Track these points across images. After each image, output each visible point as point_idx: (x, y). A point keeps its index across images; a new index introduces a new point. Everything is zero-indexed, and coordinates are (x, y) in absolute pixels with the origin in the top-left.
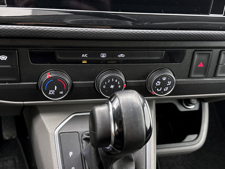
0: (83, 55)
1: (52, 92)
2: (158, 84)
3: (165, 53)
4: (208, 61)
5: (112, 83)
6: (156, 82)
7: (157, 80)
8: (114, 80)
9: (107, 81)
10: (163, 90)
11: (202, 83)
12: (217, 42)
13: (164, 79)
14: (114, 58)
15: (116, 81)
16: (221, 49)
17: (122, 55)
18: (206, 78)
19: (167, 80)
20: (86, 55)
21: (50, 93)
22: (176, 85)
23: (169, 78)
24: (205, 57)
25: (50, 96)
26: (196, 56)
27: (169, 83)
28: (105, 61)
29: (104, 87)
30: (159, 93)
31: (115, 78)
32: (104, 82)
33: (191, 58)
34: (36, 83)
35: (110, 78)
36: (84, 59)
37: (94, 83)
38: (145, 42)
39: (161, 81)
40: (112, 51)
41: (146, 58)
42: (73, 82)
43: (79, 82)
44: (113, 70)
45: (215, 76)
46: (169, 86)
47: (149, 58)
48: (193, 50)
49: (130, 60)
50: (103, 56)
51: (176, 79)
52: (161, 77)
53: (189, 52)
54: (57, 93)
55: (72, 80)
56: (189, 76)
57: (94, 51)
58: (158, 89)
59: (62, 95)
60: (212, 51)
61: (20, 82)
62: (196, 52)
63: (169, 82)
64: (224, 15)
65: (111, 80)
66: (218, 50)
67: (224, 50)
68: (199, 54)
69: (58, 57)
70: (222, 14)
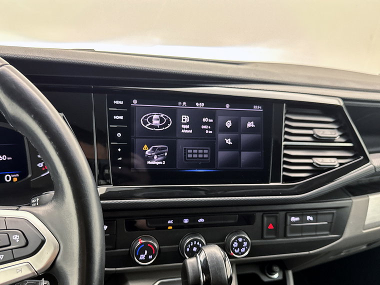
0: (169, 222)
1: (142, 257)
3: (239, 217)
4: (277, 222)
5: (194, 246)
6: (233, 243)
7: (234, 241)
8: (197, 243)
9: (190, 244)
10: (240, 251)
11: (275, 243)
12: (280, 206)
13: (240, 240)
14: (195, 223)
15: (198, 243)
17: (201, 220)
18: (278, 238)
19: (243, 241)
20: (172, 221)
21: (141, 258)
22: (251, 246)
23: (245, 240)
24: (273, 220)
25: (142, 261)
26: (265, 219)
27: (245, 244)
28: (188, 226)
29: (188, 250)
30: (238, 254)
31: (197, 240)
32: (187, 245)
33: (261, 220)
34: (128, 249)
35: (193, 241)
36: (170, 225)
37: (179, 247)
38: (220, 208)
39: (238, 242)
40: (193, 217)
41: (222, 222)
42: (161, 247)
43: (166, 247)
44: (194, 234)
45: (285, 236)
46: (245, 247)
47: (225, 222)
48: (262, 213)
49: (209, 224)
50: (186, 221)
51: (251, 240)
52: (237, 238)
53: (258, 216)
54: (147, 257)
55: (159, 245)
56: (262, 238)
57: (178, 218)
58: (236, 250)
59: (151, 260)
60: (278, 213)
61: (115, 249)
62: (264, 215)
64: (283, 183)
65: (193, 243)
66: (284, 213)
67: (289, 213)
68: (267, 217)
69: (149, 225)
70: (280, 182)
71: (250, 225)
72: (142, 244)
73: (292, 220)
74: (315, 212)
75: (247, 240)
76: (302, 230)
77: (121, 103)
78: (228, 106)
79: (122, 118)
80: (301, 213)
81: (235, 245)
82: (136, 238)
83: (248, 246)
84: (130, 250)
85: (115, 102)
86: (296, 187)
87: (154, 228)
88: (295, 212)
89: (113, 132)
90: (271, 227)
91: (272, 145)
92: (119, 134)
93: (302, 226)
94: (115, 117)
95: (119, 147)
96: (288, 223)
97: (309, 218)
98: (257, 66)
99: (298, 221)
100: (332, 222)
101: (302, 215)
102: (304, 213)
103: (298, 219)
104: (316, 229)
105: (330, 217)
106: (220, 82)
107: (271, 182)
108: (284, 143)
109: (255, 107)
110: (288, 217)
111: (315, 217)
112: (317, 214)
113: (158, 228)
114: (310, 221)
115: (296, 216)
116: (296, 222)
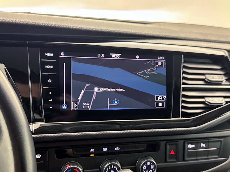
0: (91, 150)
4: (177, 148)
5: (112, 169)
6: (143, 166)
7: (144, 165)
8: (114, 167)
9: (109, 168)
13: (148, 164)
14: (113, 151)
15: (115, 167)
18: (178, 162)
19: (151, 165)
20: (93, 150)
22: (157, 168)
24: (174, 147)
26: (168, 146)
27: (152, 167)
31: (114, 165)
32: (106, 168)
33: (164, 147)
35: (111, 165)
36: (92, 153)
37: (99, 170)
38: (132, 138)
39: (147, 165)
41: (134, 149)
42: (84, 171)
44: (112, 160)
45: (184, 160)
46: (152, 169)
47: (136, 149)
48: (165, 142)
49: (124, 152)
50: (105, 149)
51: (157, 163)
52: (146, 163)
53: (163, 144)
55: (84, 169)
60: (178, 142)
64: (181, 118)
66: (183, 141)
67: (186, 141)
68: (170, 144)
69: (75, 153)
70: (180, 117)
71: (157, 151)
72: (69, 169)
73: (189, 147)
74: (207, 140)
75: (153, 164)
76: (197, 154)
77: (51, 55)
78: (138, 57)
79: (52, 67)
80: (196, 141)
81: (145, 167)
82: (64, 164)
83: (154, 168)
85: (46, 54)
86: (191, 121)
87: (80, 156)
88: (191, 141)
89: (45, 78)
90: (173, 153)
91: (173, 88)
92: (50, 80)
93: (197, 151)
94: (47, 67)
95: (50, 90)
96: (186, 149)
97: (203, 145)
98: (160, 25)
99: (193, 148)
100: (220, 148)
101: (197, 143)
102: (199, 141)
103: (193, 146)
104: (208, 153)
105: (219, 143)
106: (131, 38)
107: (172, 117)
108: (182, 86)
109: (159, 58)
110: (186, 145)
111: (207, 144)
112: (208, 142)
113: (82, 156)
114: (203, 148)
115: (192, 144)
116: (192, 148)
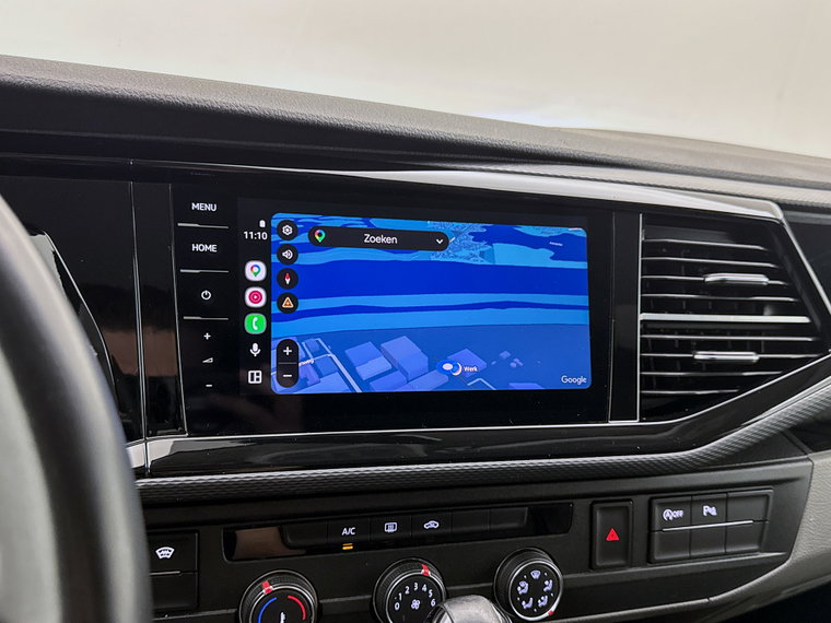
2: (522, 588)
3: (530, 512)
10: (535, 603)
11: (624, 579)
12: (637, 480)
16: (650, 496)
17: (433, 524)
23: (547, 573)
28: (395, 542)
29: (397, 606)
30: (529, 612)
34: (234, 611)
40: (411, 516)
43: (336, 600)
56: (591, 566)
57: (370, 518)
58: (524, 603)
61: (198, 609)
62: (596, 506)
63: (546, 583)
65: (412, 587)
84: (237, 613)
